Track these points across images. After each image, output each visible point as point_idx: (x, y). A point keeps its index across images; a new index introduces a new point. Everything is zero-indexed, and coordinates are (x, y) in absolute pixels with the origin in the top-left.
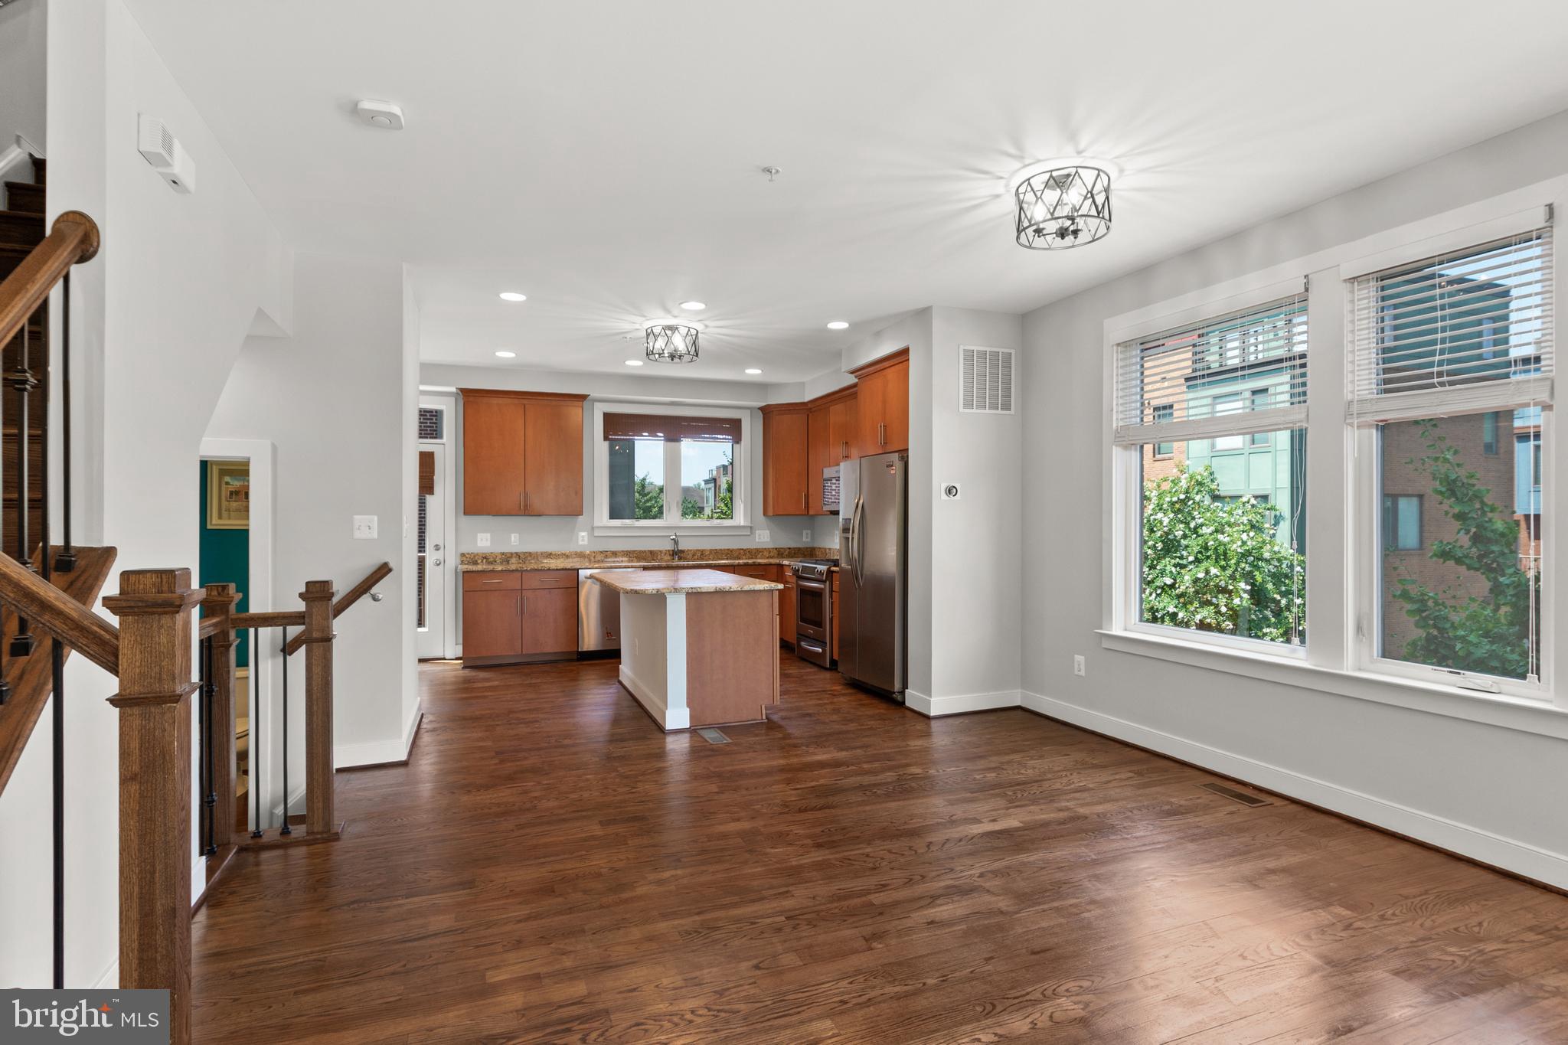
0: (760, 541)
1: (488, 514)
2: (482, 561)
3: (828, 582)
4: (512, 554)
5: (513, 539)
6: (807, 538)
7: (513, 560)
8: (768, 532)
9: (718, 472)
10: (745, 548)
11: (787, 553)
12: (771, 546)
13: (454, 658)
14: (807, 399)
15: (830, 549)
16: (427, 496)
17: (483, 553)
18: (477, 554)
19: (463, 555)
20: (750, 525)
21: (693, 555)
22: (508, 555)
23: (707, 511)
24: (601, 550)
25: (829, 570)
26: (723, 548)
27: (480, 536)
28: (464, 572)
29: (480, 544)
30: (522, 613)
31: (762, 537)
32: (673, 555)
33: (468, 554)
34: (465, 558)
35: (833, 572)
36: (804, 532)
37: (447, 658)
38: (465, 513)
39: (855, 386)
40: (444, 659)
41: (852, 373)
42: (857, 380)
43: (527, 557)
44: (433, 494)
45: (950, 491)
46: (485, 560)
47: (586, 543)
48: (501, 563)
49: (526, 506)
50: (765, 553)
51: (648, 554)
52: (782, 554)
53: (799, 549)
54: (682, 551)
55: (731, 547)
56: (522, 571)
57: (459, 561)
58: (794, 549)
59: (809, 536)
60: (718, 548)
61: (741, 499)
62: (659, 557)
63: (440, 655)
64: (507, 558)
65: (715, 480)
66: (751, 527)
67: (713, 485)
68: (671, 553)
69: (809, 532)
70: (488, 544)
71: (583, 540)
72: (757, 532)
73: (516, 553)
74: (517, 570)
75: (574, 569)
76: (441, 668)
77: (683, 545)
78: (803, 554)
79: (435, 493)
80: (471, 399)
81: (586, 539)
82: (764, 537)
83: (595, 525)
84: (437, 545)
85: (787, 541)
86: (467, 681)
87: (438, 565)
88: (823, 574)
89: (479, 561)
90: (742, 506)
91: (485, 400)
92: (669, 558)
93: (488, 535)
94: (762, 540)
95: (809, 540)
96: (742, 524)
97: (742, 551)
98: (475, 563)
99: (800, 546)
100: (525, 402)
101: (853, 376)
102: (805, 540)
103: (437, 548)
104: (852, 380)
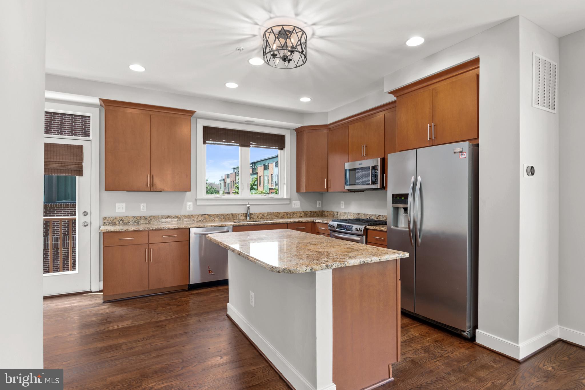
0: (294, 207)
1: (123, 190)
2: (119, 223)
3: (364, 236)
4: (141, 217)
5: (141, 208)
6: (319, 205)
7: (142, 221)
8: (299, 202)
9: (225, 177)
10: (287, 212)
11: (309, 214)
12: (300, 210)
13: (98, 290)
14: (329, 122)
15: (337, 212)
16: (77, 177)
17: (120, 217)
18: (116, 218)
19: (105, 218)
20: (289, 198)
21: (258, 216)
22: (138, 218)
23: (221, 192)
24: (202, 214)
25: (365, 228)
26: (274, 212)
27: (117, 205)
28: (104, 233)
29: (117, 210)
30: (149, 260)
31: (296, 205)
32: (246, 216)
33: (109, 218)
34: (106, 221)
35: (368, 229)
36: (318, 202)
37: (93, 291)
38: (107, 189)
39: (394, 102)
40: (91, 292)
41: (391, 93)
42: (395, 99)
43: (151, 219)
44: (82, 176)
45: (531, 171)
46: (121, 222)
47: (191, 209)
48: (133, 224)
49: (151, 184)
50: (298, 214)
51: (231, 216)
52: (307, 215)
53: (316, 212)
54: (251, 214)
55: (279, 211)
56: (149, 231)
57: (102, 223)
58: (313, 211)
59: (320, 204)
60: (272, 212)
61: (284, 182)
62: (238, 218)
63: (88, 289)
64: (137, 220)
65: (224, 180)
66: (290, 199)
67: (223, 182)
68: (245, 215)
69: (320, 202)
70: (124, 211)
71: (189, 208)
72: (293, 202)
73: (144, 217)
74: (145, 230)
75: (187, 228)
76: (86, 303)
77: (252, 211)
78: (318, 215)
79: (84, 174)
80: (111, 108)
81: (192, 206)
82: (297, 205)
83: (198, 197)
84: (85, 212)
85: (309, 208)
86: (106, 320)
87: (86, 226)
88: (361, 231)
89: (117, 223)
90: (285, 187)
91: (122, 109)
92: (244, 218)
93: (124, 205)
94: (296, 207)
95: (320, 206)
96: (285, 197)
97: (285, 213)
98: (114, 224)
99: (316, 210)
100: (151, 113)
101: (392, 96)
102: (318, 206)
103: (85, 214)
104: (392, 98)
